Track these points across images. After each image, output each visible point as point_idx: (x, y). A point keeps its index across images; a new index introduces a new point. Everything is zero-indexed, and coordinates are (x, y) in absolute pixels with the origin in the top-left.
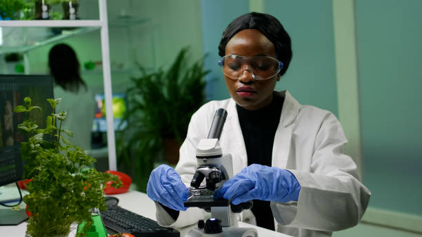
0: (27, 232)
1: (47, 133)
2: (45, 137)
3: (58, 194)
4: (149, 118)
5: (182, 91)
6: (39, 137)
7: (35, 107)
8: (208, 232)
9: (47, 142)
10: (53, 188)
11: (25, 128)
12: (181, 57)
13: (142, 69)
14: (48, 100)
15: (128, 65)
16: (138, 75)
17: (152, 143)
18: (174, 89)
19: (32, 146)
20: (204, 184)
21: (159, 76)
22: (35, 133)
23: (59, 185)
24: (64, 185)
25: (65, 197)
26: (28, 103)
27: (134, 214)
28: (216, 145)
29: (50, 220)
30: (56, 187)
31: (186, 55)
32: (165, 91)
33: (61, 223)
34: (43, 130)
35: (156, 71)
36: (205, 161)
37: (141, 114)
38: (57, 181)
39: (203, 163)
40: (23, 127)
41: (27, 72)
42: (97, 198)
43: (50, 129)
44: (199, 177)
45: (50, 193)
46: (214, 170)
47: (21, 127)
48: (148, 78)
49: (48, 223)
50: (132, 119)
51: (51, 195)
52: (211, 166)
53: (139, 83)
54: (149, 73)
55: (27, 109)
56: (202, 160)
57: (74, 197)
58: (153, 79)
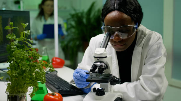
0: (6, 90)
1: (20, 40)
2: (19, 42)
3: (21, 73)
4: (77, 32)
5: (92, 20)
6: (16, 42)
7: (15, 27)
8: (97, 94)
9: (20, 45)
10: (19, 70)
11: (9, 38)
12: (93, 5)
13: (75, 10)
14: (22, 24)
15: (69, 8)
16: (73, 12)
17: (78, 43)
18: (88, 19)
19: (12, 47)
20: (97, 70)
21: (82, 13)
22: (15, 40)
23: (22, 69)
24: (24, 69)
25: (25, 75)
26: (12, 25)
27: (63, 80)
28: (104, 51)
29: (17, 86)
30: (20, 70)
31: (95, 5)
32: (85, 20)
33: (22, 88)
34: (18, 39)
35: (81, 11)
36: (98, 59)
37: (73, 30)
38: (20, 67)
39: (97, 60)
40: (8, 37)
41: (22, 10)
42: (40, 77)
43: (22, 39)
44: (95, 67)
45: (17, 72)
46: (102, 64)
47: (7, 37)
48: (77, 14)
49: (16, 87)
50: (69, 32)
51: (18, 73)
52: (101, 62)
53: (73, 16)
54: (78, 12)
55: (11, 28)
56: (97, 59)
57: (29, 75)
58: (80, 15)
